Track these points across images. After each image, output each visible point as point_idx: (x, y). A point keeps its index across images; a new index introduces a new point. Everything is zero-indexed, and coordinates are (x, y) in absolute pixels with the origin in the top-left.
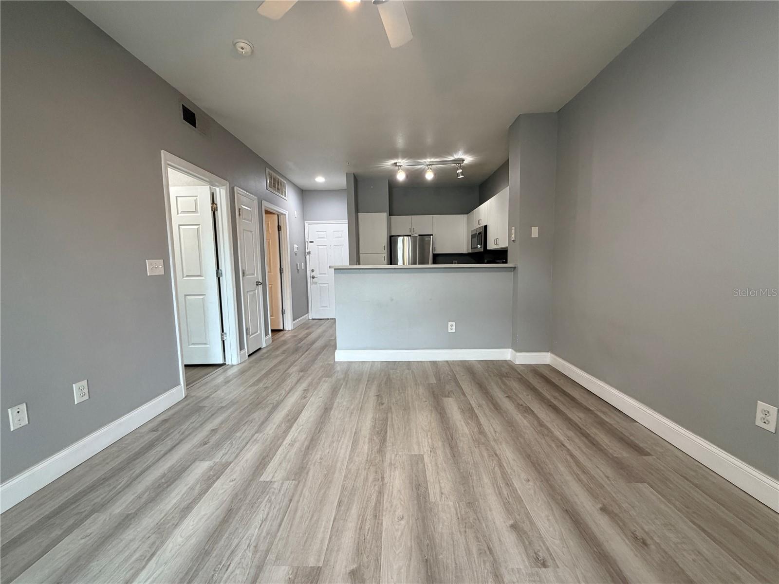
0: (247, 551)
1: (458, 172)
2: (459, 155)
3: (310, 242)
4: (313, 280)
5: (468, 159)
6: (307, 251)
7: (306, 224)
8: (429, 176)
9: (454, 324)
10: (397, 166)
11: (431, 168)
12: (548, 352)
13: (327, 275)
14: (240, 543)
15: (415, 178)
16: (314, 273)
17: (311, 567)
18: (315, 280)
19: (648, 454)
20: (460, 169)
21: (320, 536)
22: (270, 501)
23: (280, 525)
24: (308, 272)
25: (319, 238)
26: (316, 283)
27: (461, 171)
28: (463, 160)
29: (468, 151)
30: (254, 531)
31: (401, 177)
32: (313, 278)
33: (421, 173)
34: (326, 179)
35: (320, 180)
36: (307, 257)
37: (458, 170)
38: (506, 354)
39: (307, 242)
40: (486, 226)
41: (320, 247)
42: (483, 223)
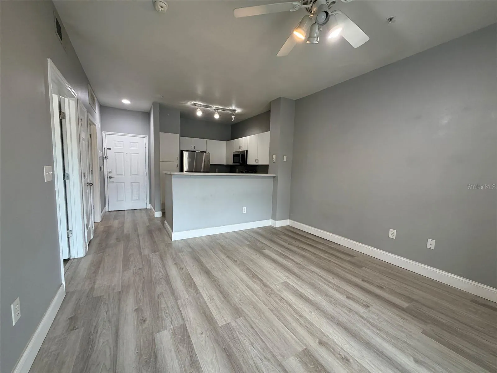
0: (264, 362)
1: (232, 117)
2: (233, 107)
3: (108, 149)
4: (110, 180)
5: (238, 110)
6: (104, 156)
7: (104, 134)
8: (217, 116)
9: (245, 208)
10: (196, 106)
11: (217, 112)
12: (288, 219)
13: (123, 176)
14: (255, 362)
15: (208, 116)
16: (111, 174)
17: (302, 351)
18: (112, 180)
19: (355, 257)
20: (234, 116)
21: (288, 336)
22: (241, 334)
23: (263, 342)
24: (106, 173)
25: (116, 146)
26: (113, 182)
27: (234, 117)
28: (236, 111)
29: (238, 106)
30: (254, 352)
31: (199, 113)
32: (110, 178)
33: (212, 114)
34: (131, 101)
35: (126, 102)
36: (105, 161)
37: (232, 116)
38: (269, 223)
39: (105, 148)
40: (247, 151)
41: (117, 154)
42: (244, 149)
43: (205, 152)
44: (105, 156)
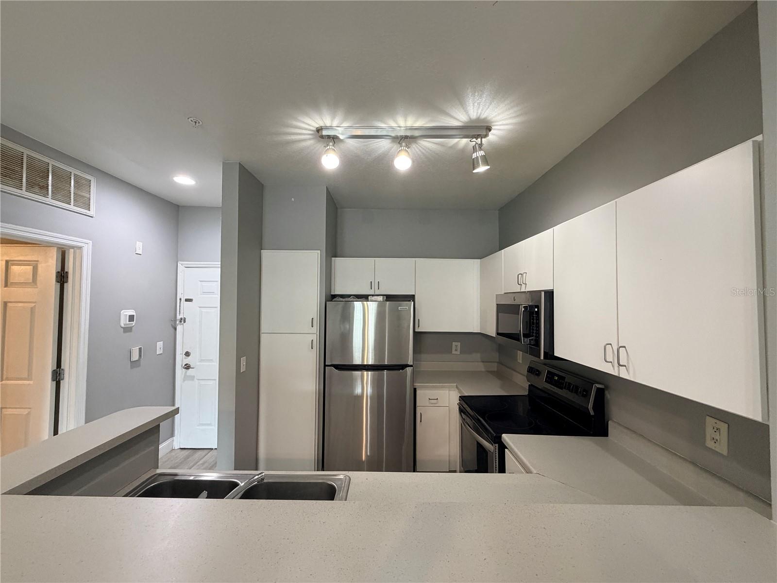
1: (474, 156)
3: (187, 300)
4: (186, 373)
6: (178, 317)
7: (180, 268)
8: (403, 163)
16: (189, 358)
18: (190, 372)
24: (179, 358)
25: (201, 293)
26: (192, 378)
27: (482, 153)
28: (489, 129)
32: (186, 368)
35: (183, 180)
36: (179, 328)
39: (180, 299)
40: (550, 294)
41: (204, 310)
42: (536, 283)
43: (412, 298)
44: (182, 316)
